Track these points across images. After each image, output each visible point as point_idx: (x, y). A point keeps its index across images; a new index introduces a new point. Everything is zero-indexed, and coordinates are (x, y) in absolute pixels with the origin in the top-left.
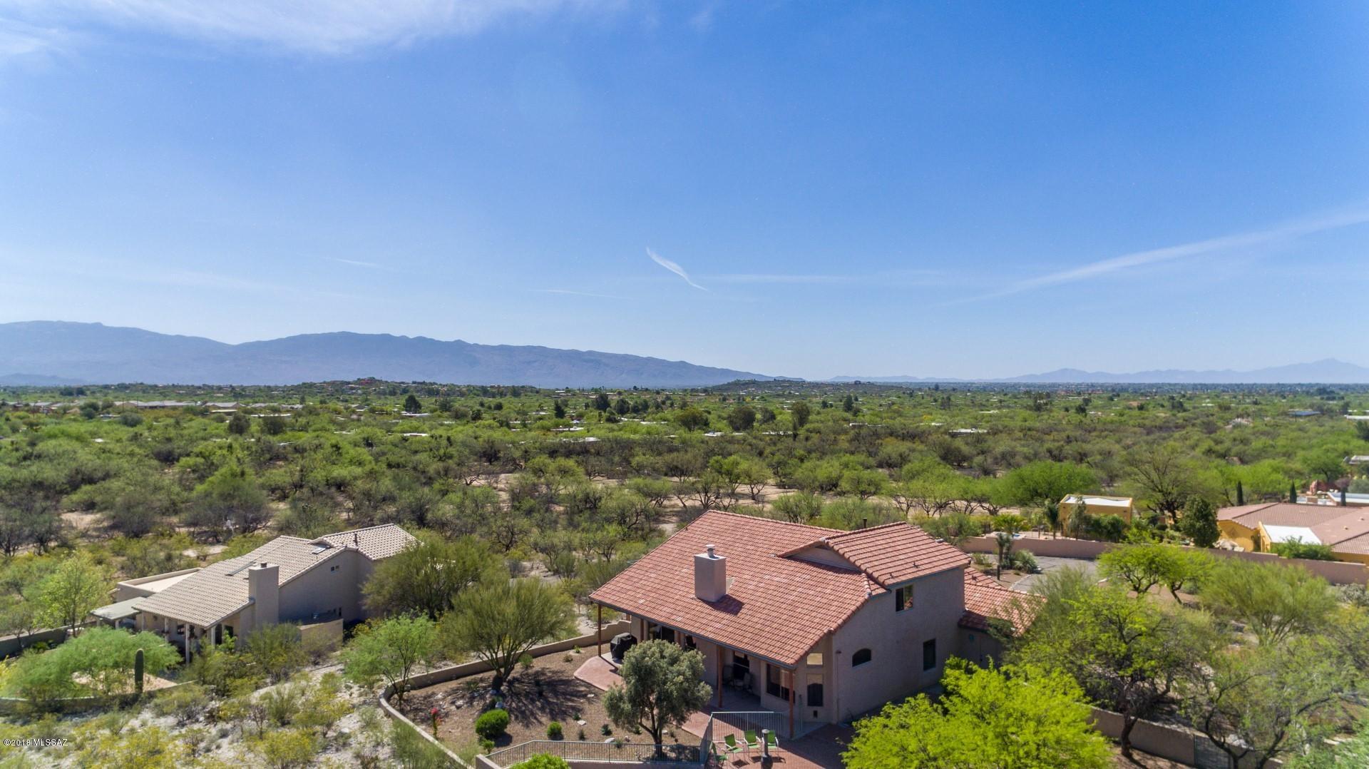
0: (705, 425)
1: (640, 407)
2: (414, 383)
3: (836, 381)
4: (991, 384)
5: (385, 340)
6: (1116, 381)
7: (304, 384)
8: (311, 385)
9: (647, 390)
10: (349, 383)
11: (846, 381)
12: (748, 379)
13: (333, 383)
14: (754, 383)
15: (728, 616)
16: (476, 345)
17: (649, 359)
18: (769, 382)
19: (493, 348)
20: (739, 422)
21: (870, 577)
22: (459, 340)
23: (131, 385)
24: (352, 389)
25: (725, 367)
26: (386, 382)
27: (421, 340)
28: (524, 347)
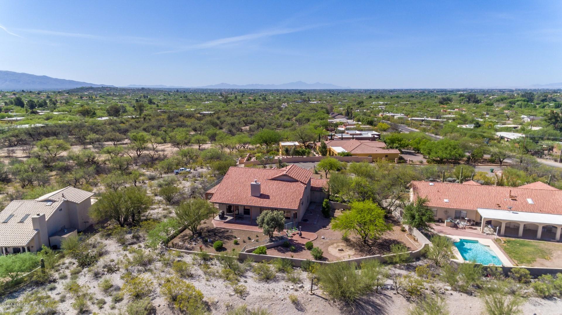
0: (94, 115)
1: (43, 104)
3: (131, 87)
4: (197, 89)
6: (240, 88)
9: (31, 92)
11: (137, 87)
12: (87, 86)
14: (91, 88)
15: (267, 200)
17: (23, 74)
18: (99, 88)
20: (112, 112)
21: (301, 182)
25: (71, 79)
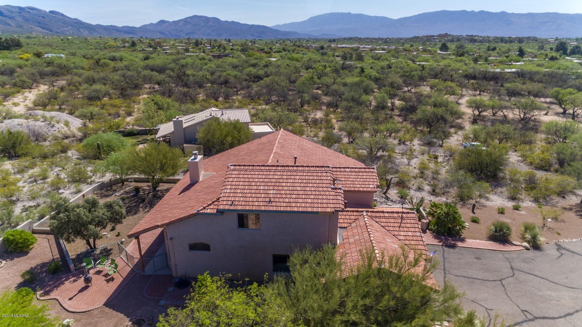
2: (467, 35)
5: (463, 14)
7: (415, 37)
8: (418, 37)
10: (434, 36)
13: (427, 36)
16: (513, 14)
19: (523, 15)
22: (504, 12)
23: (353, 38)
24: (434, 39)
26: (453, 35)
27: (482, 12)
28: (543, 14)
